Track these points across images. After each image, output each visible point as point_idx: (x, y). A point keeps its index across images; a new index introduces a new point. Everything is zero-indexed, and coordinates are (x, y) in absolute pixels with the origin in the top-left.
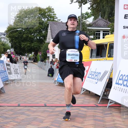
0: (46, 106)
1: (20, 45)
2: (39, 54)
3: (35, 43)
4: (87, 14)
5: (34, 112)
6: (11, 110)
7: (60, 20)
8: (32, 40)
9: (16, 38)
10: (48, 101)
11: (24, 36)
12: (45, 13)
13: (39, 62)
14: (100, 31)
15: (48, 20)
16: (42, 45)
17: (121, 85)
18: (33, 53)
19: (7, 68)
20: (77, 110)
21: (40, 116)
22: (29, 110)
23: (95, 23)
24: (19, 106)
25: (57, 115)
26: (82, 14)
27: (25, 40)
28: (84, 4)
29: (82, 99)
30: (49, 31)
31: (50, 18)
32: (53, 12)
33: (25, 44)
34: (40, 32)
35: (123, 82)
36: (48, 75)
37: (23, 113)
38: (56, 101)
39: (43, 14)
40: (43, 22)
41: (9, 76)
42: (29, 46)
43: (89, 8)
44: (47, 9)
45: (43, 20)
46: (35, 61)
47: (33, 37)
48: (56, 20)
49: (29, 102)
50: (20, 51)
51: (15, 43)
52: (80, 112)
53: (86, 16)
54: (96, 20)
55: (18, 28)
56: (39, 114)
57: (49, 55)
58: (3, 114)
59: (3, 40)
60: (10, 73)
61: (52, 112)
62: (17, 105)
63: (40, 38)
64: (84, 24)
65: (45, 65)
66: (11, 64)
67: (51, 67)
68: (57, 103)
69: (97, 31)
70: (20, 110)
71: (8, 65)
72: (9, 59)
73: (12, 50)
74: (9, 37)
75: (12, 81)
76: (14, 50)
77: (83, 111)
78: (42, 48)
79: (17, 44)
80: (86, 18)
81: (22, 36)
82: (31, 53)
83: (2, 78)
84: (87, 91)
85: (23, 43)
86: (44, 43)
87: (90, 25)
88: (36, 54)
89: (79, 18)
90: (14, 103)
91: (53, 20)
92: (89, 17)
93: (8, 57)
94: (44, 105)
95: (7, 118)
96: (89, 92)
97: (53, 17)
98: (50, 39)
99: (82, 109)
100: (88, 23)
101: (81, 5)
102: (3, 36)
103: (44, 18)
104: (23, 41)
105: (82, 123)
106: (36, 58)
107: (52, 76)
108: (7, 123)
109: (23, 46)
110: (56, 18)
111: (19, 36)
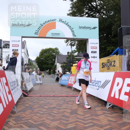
0: (54, 96)
1: (42, 66)
2: (52, 71)
3: (50, 65)
4: (74, 51)
5: (48, 99)
6: (37, 99)
7: (61, 54)
8: (48, 64)
9: (40, 63)
10: (55, 94)
11: (44, 62)
12: (54, 51)
13: (52, 74)
14: (81, 59)
15: (56, 54)
16: (53, 66)
17: (91, 85)
18: (49, 70)
19: (36, 78)
20: (70, 99)
21: (51, 101)
22: (45, 98)
23: (78, 55)
24: (41, 96)
25: (60, 101)
26: (72, 51)
27: (45, 64)
28: (73, 46)
29: (73, 93)
30: (56, 59)
31: (57, 53)
32: (58, 50)
33: (44, 66)
34: (52, 60)
35: (92, 84)
36: (56, 81)
37: (42, 100)
38: (59, 94)
39: (53, 51)
40: (53, 55)
41: (36, 81)
42: (46, 67)
43: (76, 48)
44: (55, 48)
45: (53, 54)
46: (49, 74)
47: (48, 62)
48: (60, 54)
49: (46, 95)
50: (42, 69)
51: (40, 65)
52: (71, 99)
53: (74, 52)
54: (79, 54)
55: (42, 58)
56: (51, 100)
57: (57, 71)
58: (33, 100)
59: (34, 64)
60: (37, 80)
61: (57, 99)
62: (40, 96)
63: (52, 62)
64: (73, 56)
65: (55, 76)
66: (37, 76)
67: (58, 76)
68: (60, 95)
69: (80, 59)
70: (41, 98)
71: (36, 76)
72: (36, 73)
73: (38, 69)
74: (37, 62)
75: (38, 84)
76: (40, 69)
77: (73, 99)
78: (53, 68)
79: (41, 66)
80: (74, 53)
81: (43, 62)
82: (47, 70)
83: (33, 83)
84: (75, 88)
85: (43, 65)
86: (54, 65)
87: (76, 56)
88: (50, 70)
89: (70, 52)
90: (38, 95)
91: (58, 54)
92: (76, 52)
93: (36, 72)
94: (53, 96)
95: (34, 102)
96: (76, 89)
97: (58, 53)
98: (56, 63)
99: (72, 98)
100: (75, 55)
101: (72, 47)
102: (34, 62)
103: (54, 53)
104: (44, 65)
105: (72, 105)
106: (50, 72)
107: (58, 81)
108: (35, 105)
109: (43, 67)
110: (60, 53)
111: (41, 62)
